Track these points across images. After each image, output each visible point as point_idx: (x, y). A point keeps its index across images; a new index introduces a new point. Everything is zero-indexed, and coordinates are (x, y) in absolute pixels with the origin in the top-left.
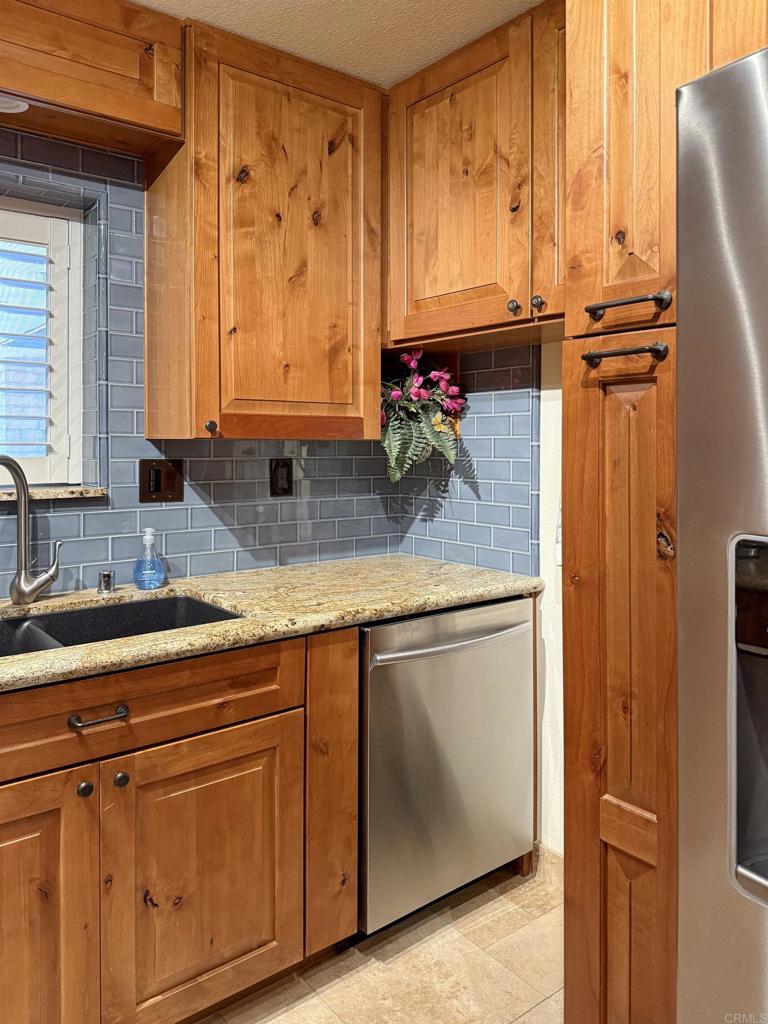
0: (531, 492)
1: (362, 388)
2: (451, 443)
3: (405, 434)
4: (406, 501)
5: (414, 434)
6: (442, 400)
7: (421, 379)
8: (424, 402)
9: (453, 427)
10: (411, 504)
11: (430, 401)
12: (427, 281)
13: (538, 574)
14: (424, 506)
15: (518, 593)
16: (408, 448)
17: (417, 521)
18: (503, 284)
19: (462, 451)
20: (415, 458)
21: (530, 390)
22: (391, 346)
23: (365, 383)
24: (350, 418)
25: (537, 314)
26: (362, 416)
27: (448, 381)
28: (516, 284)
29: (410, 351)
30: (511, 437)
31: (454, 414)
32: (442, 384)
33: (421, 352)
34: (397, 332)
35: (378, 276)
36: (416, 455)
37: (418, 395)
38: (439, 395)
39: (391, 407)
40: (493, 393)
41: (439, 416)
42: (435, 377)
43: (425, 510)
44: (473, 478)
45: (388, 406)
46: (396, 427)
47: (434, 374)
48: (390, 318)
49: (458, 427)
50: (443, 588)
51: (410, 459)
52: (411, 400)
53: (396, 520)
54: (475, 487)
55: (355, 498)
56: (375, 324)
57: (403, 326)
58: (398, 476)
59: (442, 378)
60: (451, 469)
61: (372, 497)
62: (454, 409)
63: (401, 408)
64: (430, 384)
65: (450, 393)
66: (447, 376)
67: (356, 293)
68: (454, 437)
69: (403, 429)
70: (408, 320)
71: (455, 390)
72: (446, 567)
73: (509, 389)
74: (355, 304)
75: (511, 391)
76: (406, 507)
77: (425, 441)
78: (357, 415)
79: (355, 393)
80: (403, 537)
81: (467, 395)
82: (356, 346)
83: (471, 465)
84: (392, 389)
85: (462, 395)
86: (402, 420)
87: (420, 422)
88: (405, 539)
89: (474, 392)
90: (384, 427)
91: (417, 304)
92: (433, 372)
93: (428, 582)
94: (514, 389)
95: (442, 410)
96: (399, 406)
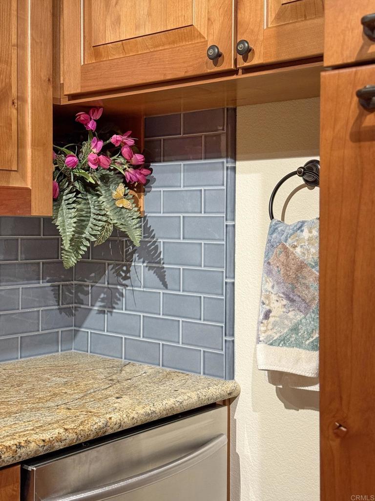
0: (225, 280)
1: (29, 151)
2: (135, 221)
3: (82, 210)
4: (80, 288)
5: (92, 210)
6: (124, 170)
7: (101, 144)
8: (105, 172)
9: (136, 202)
10: (87, 293)
11: (110, 170)
12: (108, 22)
13: (232, 377)
14: (102, 296)
15: (212, 402)
16: (85, 227)
17: (93, 313)
18: (201, 26)
19: (147, 231)
20: (93, 239)
21: (225, 160)
22: (65, 102)
23: (33, 146)
24: (14, 188)
25: (242, 64)
26: (29, 186)
27: (131, 147)
28: (217, 26)
29: (88, 108)
30: (203, 215)
31: (138, 187)
32: (125, 150)
33: (101, 110)
34: (72, 84)
35: (49, 14)
36: (95, 236)
37: (97, 162)
38: (120, 163)
39: (65, 177)
40: (182, 163)
41: (121, 189)
42: (117, 141)
43: (103, 300)
44: (159, 262)
45: (61, 176)
46: (71, 201)
47: (115, 138)
48: (63, 67)
49: (141, 202)
50: (126, 401)
51: (88, 240)
52: (88, 169)
53: (69, 312)
54: (161, 275)
55: (21, 287)
56: (45, 73)
57: (78, 76)
58: (72, 261)
59: (125, 144)
60: (134, 252)
61: (41, 284)
62: (138, 181)
63: (77, 178)
64: (111, 150)
65: (134, 161)
66: (131, 142)
67: (21, 34)
68: (137, 214)
69: (79, 203)
70: (85, 69)
71: (138, 158)
72: (128, 369)
73: (201, 159)
74: (20, 46)
75: (203, 161)
76: (81, 296)
77: (104, 219)
78: (23, 185)
79: (20, 158)
80: (76, 332)
81: (153, 165)
82: (21, 99)
83: (157, 248)
84: (66, 156)
85: (146, 165)
86: (78, 192)
87: (99, 196)
88: (80, 334)
89: (160, 162)
90: (57, 200)
91: (96, 50)
92: (115, 136)
93: (108, 392)
94: (206, 158)
95: (124, 182)
96: (75, 176)
